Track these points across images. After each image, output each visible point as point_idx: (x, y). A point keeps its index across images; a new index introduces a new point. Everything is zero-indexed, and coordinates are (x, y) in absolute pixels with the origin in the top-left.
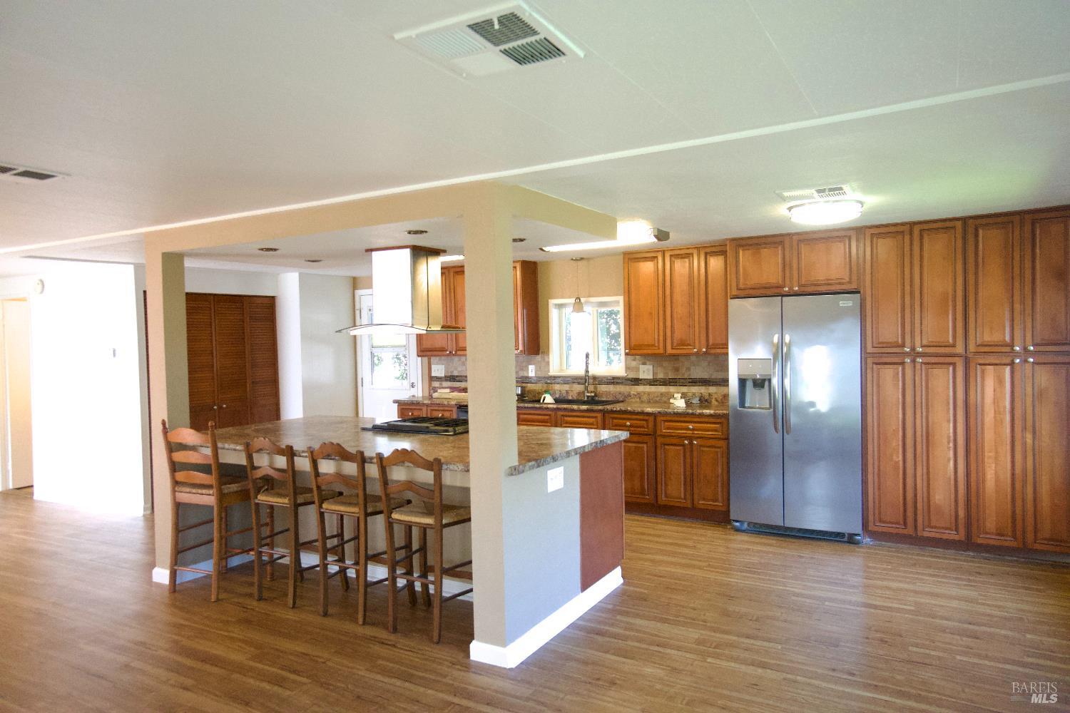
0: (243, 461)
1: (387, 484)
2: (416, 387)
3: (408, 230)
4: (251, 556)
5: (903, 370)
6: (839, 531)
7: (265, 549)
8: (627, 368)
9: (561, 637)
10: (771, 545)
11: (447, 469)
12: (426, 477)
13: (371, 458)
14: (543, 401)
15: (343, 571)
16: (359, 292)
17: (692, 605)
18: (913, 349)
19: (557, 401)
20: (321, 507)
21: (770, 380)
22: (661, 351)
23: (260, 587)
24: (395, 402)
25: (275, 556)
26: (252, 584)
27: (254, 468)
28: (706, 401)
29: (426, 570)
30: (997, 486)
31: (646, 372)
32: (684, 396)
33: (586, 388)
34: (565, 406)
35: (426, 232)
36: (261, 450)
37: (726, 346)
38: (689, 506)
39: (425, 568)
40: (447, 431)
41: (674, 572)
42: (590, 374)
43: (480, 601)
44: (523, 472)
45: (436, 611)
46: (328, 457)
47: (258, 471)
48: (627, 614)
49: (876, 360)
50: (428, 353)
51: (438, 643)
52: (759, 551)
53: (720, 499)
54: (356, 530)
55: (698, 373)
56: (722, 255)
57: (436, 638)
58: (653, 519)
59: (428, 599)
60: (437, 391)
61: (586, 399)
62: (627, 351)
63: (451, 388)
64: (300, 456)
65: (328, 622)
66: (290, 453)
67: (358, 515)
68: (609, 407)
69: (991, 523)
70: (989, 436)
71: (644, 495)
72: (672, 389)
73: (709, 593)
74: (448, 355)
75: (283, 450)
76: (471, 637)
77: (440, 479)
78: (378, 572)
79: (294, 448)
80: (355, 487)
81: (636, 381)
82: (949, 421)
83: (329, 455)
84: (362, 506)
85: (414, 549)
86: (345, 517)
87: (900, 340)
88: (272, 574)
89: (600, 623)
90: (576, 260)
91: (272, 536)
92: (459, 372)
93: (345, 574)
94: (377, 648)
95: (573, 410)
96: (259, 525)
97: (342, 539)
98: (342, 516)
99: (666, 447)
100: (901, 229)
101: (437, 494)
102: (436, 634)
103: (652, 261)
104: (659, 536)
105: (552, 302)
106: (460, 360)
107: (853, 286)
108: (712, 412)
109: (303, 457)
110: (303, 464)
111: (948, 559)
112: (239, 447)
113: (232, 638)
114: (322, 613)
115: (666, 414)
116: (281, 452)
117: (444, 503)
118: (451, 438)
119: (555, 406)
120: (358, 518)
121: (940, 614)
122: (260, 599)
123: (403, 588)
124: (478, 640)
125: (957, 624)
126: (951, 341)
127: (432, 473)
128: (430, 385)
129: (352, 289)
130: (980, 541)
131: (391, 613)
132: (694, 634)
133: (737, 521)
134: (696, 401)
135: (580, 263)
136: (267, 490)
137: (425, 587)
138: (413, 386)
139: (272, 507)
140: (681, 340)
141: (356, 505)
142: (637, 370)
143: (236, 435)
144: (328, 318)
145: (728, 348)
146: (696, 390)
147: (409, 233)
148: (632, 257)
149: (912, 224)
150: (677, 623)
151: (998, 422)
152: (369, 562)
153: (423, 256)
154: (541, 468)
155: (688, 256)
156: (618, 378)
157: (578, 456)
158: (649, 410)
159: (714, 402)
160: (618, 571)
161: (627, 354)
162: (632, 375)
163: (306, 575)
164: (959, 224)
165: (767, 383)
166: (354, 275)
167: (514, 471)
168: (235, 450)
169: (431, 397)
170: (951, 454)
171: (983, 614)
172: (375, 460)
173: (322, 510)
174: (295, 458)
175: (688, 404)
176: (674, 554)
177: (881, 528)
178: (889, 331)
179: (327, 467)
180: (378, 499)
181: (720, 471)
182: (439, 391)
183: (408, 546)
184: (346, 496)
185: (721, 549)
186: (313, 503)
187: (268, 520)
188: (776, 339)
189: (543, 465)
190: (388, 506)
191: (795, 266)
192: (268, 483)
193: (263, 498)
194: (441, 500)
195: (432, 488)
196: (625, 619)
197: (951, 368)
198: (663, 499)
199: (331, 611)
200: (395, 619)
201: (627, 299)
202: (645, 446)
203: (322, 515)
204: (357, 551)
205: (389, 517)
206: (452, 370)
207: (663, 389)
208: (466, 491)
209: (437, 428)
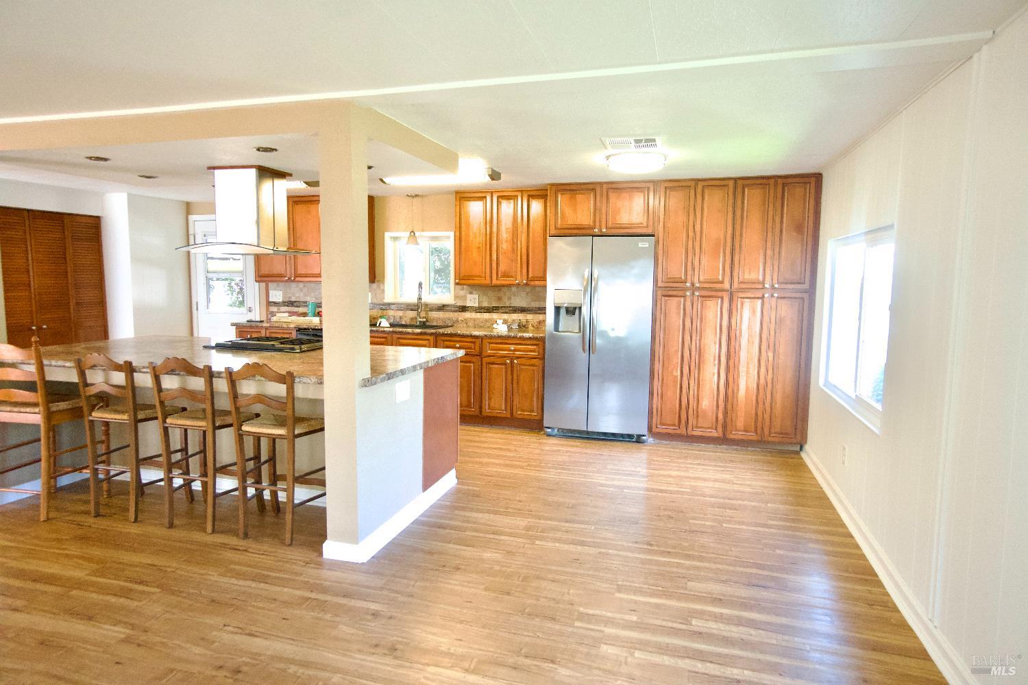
0: (74, 378)
1: (237, 398)
2: (253, 312)
3: (257, 146)
4: (86, 474)
5: (685, 301)
6: (630, 433)
7: (101, 467)
8: (456, 297)
9: (407, 533)
10: (577, 447)
11: (299, 382)
12: (279, 390)
13: (219, 373)
14: (380, 324)
15: (188, 484)
16: (192, 218)
17: (518, 498)
18: (693, 284)
19: (392, 325)
20: (164, 422)
21: (580, 308)
22: (488, 282)
23: (97, 504)
24: (233, 325)
25: (112, 473)
26: (87, 502)
27: (86, 385)
28: (524, 326)
29: (275, 479)
30: (746, 393)
31: (472, 300)
32: (505, 322)
33: (419, 314)
34: (401, 330)
35: (276, 150)
36: (95, 366)
37: (544, 278)
38: (509, 416)
39: (274, 477)
40: (293, 349)
41: (500, 472)
42: (423, 301)
43: (333, 504)
44: (375, 384)
45: (289, 517)
46: (171, 372)
47: (90, 388)
48: (463, 509)
49: (666, 293)
50: (266, 279)
51: (290, 545)
52: (568, 452)
53: (535, 409)
54: (202, 445)
55: (519, 302)
56: (542, 198)
57: (288, 541)
58: (477, 429)
59: (277, 507)
60: (275, 315)
61: (418, 323)
62: (457, 281)
63: (289, 312)
64: (140, 372)
65: (175, 533)
66: (129, 369)
67: (204, 429)
68: (441, 331)
69: (740, 423)
70: (743, 355)
71: (471, 408)
72: (495, 316)
73: (531, 487)
74: (287, 281)
75: (121, 366)
76: (324, 537)
77: (293, 392)
78: (225, 484)
79: (134, 365)
80: (203, 401)
81: (464, 309)
82: (715, 343)
83: (173, 370)
84: (210, 421)
85: (262, 461)
86: (188, 431)
87: (683, 277)
88: (109, 491)
89: (441, 517)
90: (411, 196)
91: (109, 453)
92: (296, 298)
93: (190, 487)
94: (229, 555)
95: (409, 333)
96: (94, 443)
97: (187, 453)
98: (186, 430)
99: (491, 366)
100: (689, 183)
101: (290, 406)
102: (288, 536)
103: (481, 200)
104: (482, 442)
105: (387, 235)
106: (298, 287)
107: (649, 231)
108: (531, 335)
109: (144, 372)
110: (144, 380)
111: (710, 451)
112: (68, 364)
113: (67, 556)
114: (167, 525)
115: (491, 337)
116: (118, 368)
117: (296, 415)
118: (297, 355)
119: (391, 329)
120: (204, 432)
121: (708, 493)
122: (97, 515)
123: (253, 497)
124: (331, 540)
125: (722, 500)
126: (720, 278)
127: (285, 385)
128: (267, 310)
129: (185, 213)
130: (732, 437)
131: (241, 521)
132: (522, 522)
133: (549, 428)
134: (515, 326)
135: (415, 199)
136: (102, 407)
137: (274, 494)
138: (250, 310)
139: (107, 424)
140: (505, 272)
141: (204, 418)
142: (464, 298)
143: (62, 352)
144: (160, 240)
145: (546, 280)
146: (515, 316)
147: (258, 150)
148: (462, 196)
149: (697, 181)
150: (507, 514)
151: (750, 342)
152: (217, 474)
153: (270, 177)
154: (391, 380)
155: (514, 198)
156: (448, 306)
157: (422, 370)
158: (476, 333)
159: (531, 328)
160: (453, 473)
161: (457, 284)
162: (460, 303)
163: (147, 490)
164: (731, 183)
165: (577, 311)
166: (188, 200)
167: (367, 383)
168: (64, 366)
169: (269, 320)
170: (716, 371)
171: (738, 491)
172: (224, 375)
173: (166, 425)
174: (135, 374)
175: (510, 329)
176: (498, 457)
177: (661, 429)
178: (676, 269)
179: (170, 383)
180: (227, 413)
181: (536, 386)
182: (278, 315)
183: (257, 457)
184: (190, 411)
185: (537, 451)
186: (156, 418)
187: (103, 438)
188: (587, 273)
189: (393, 378)
190: (238, 419)
191: (604, 211)
192: (104, 400)
193: (97, 415)
194: (294, 412)
195: (284, 401)
196: (462, 513)
197: (720, 300)
198: (486, 411)
199: (176, 522)
200: (246, 526)
201: (458, 234)
202: (472, 365)
203: (166, 430)
204: (204, 464)
205: (239, 429)
206: (290, 296)
207: (486, 316)
208: (319, 403)
209: (282, 346)
